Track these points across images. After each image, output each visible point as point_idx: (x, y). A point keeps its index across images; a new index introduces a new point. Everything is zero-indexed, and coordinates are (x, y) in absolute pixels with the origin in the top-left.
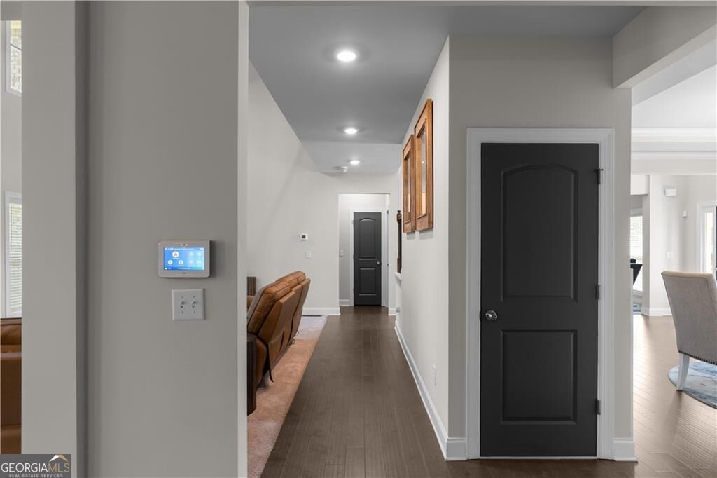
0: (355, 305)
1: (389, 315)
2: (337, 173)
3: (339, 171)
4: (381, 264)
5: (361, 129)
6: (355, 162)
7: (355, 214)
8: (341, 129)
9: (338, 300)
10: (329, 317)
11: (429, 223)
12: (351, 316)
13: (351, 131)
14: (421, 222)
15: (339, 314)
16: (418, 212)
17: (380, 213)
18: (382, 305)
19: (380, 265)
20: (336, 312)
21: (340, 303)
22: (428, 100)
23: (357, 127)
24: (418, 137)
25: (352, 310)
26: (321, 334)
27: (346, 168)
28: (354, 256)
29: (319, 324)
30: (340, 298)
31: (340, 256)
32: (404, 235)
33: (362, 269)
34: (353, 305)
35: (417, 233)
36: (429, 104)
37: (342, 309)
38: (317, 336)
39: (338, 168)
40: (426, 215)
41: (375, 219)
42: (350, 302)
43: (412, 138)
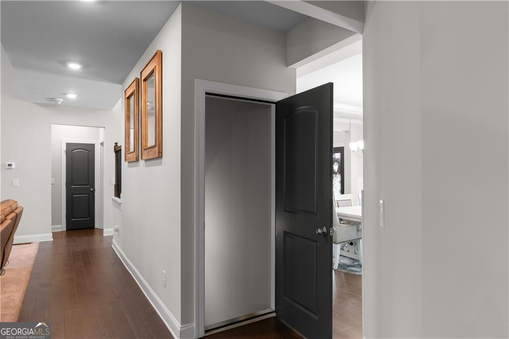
0: (67, 230)
1: (104, 235)
2: (50, 104)
3: (53, 103)
4: (94, 190)
5: (85, 66)
6: (72, 96)
7: (67, 144)
8: (64, 63)
9: (51, 226)
10: (41, 243)
11: (159, 153)
12: (63, 241)
13: (74, 66)
14: (148, 152)
15: (52, 240)
16: (144, 144)
17: (94, 145)
18: (95, 227)
19: (93, 192)
20: (49, 237)
21: (53, 229)
22: (158, 50)
23: (81, 63)
24: (145, 80)
25: (64, 235)
26: (35, 261)
27: (62, 100)
28: (66, 183)
29: (31, 251)
30: (52, 225)
31: (52, 184)
32: (124, 164)
33: (74, 196)
34: (65, 229)
35: (142, 162)
36: (159, 54)
37: (55, 235)
38: (31, 263)
39: (52, 99)
40: (155, 146)
41: (89, 150)
42: (62, 227)
43: (137, 81)
